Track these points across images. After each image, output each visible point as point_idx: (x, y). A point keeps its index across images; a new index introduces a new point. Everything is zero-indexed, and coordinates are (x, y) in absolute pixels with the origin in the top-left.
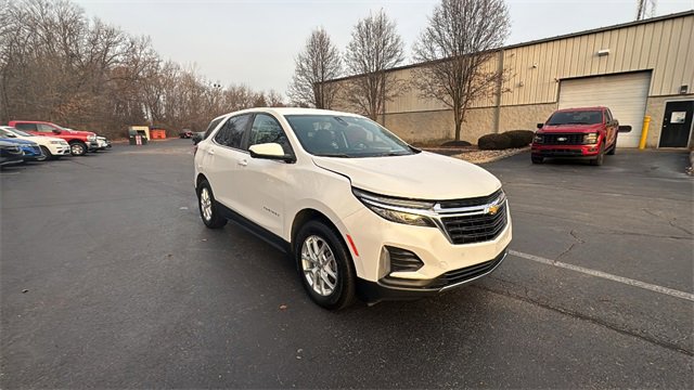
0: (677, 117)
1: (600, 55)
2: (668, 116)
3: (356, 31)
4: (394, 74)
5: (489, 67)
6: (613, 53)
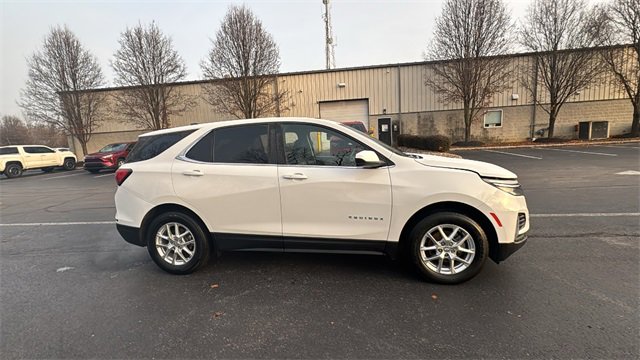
0: (384, 128)
1: (341, 87)
2: (380, 127)
3: (124, 39)
4: (177, 89)
5: (269, 89)
6: (347, 86)
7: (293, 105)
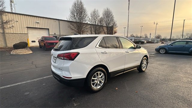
1: (37, 23)
6: (40, 23)
7: (13, 26)
